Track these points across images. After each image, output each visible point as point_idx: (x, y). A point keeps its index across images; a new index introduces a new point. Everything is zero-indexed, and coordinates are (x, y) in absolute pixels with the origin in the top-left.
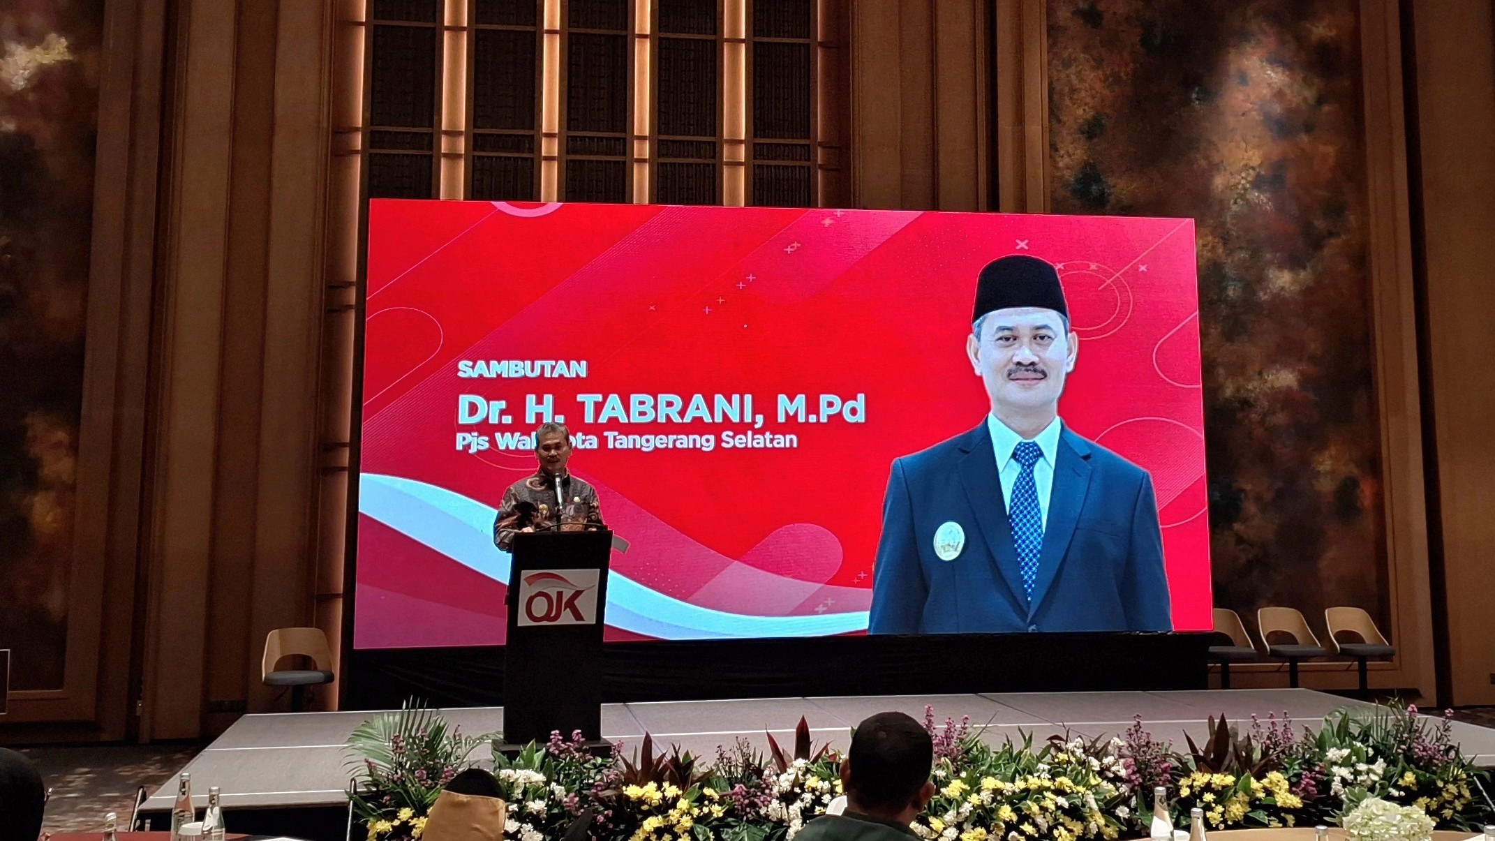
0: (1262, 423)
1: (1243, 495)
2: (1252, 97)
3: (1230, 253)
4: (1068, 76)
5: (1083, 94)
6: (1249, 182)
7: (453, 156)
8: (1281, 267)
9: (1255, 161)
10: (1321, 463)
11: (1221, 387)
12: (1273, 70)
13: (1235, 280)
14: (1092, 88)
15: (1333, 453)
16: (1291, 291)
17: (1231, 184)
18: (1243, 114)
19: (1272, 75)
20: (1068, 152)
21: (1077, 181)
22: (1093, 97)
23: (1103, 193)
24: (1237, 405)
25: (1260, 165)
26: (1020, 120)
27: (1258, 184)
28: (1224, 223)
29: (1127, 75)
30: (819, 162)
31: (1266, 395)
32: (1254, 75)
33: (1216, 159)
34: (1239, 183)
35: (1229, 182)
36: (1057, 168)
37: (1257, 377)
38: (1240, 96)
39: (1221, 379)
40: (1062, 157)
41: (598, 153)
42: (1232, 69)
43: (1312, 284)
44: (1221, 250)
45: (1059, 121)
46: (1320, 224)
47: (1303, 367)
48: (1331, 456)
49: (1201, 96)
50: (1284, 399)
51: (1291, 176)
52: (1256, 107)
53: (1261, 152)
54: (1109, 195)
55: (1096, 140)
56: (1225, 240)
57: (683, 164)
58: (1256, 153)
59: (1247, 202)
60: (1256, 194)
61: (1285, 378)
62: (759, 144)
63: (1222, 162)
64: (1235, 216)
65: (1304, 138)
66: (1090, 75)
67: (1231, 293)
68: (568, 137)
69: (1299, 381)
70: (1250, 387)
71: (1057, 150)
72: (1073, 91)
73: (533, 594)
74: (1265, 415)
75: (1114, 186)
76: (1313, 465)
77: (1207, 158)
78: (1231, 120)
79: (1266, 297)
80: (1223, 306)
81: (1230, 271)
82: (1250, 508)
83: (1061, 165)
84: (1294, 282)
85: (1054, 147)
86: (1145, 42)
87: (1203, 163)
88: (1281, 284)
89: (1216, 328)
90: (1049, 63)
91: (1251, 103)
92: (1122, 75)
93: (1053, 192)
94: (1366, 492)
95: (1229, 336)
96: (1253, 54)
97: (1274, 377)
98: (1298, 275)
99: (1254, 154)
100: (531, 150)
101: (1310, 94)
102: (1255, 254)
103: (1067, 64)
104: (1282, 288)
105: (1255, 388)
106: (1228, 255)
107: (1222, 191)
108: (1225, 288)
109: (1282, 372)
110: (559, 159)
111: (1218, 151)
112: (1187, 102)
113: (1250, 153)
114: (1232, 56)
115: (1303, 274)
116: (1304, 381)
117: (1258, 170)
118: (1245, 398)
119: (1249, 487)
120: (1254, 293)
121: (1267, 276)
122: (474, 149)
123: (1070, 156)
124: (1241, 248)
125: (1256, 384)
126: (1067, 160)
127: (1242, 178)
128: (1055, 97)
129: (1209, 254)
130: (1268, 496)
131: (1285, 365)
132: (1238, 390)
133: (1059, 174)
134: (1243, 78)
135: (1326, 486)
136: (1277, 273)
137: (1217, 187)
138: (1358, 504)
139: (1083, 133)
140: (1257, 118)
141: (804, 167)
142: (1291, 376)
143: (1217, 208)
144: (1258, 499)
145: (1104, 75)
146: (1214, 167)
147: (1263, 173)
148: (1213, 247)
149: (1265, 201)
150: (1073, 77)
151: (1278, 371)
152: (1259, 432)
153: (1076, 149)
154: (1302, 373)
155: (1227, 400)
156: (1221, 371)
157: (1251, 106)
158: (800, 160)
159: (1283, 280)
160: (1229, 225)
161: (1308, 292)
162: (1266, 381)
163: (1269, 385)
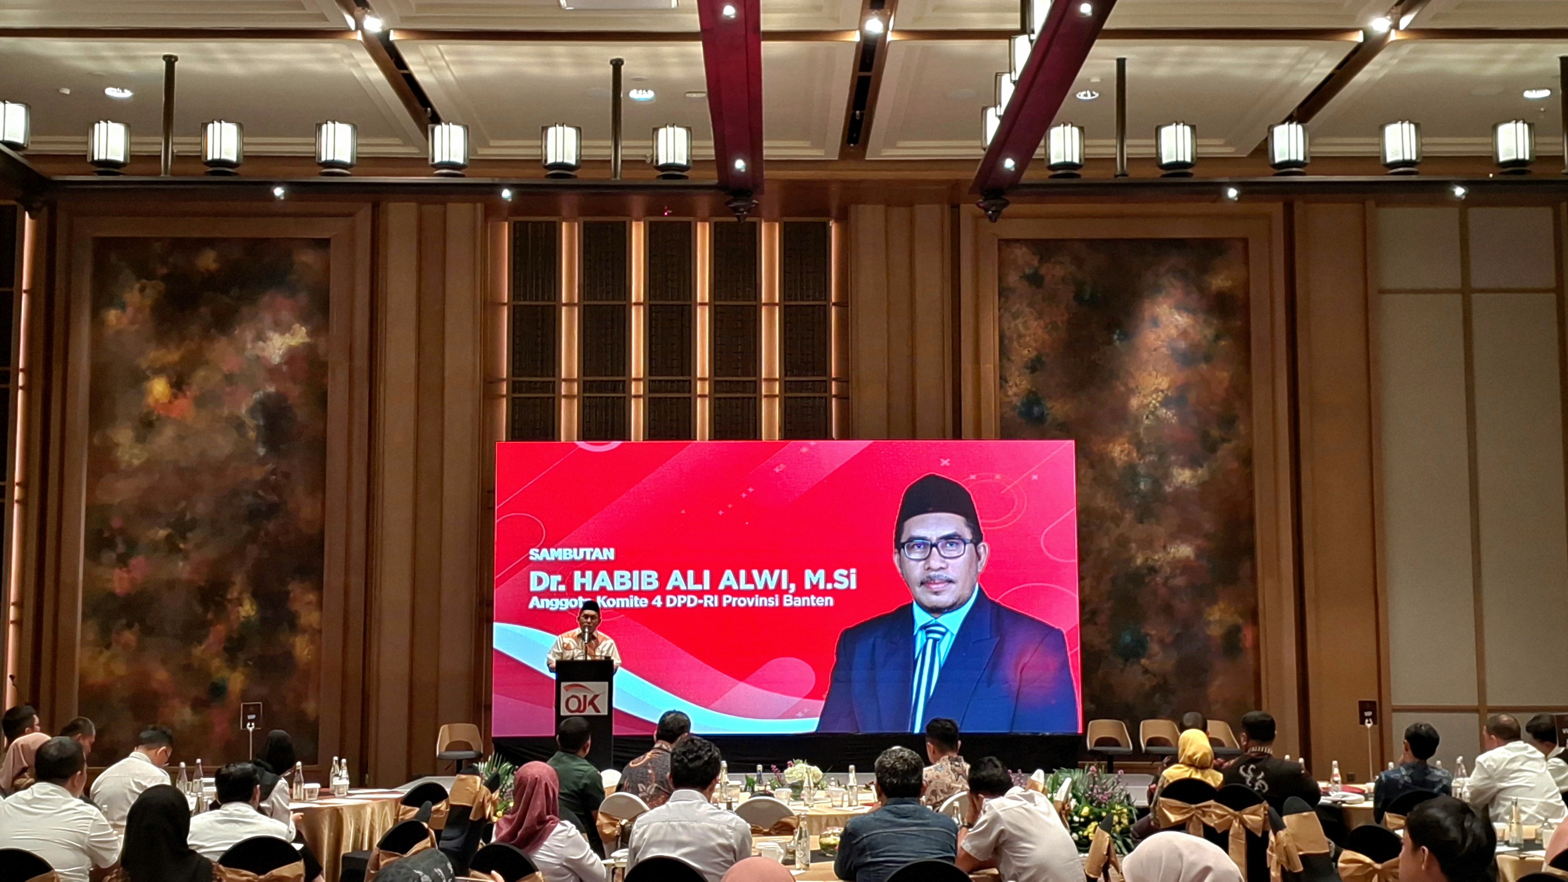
0: (1165, 584)
1: (1148, 638)
2: (1163, 336)
3: (1142, 456)
4: (1015, 325)
5: (1028, 338)
6: (1158, 402)
7: (569, 397)
8: (1183, 466)
9: (1164, 386)
10: (1211, 615)
11: (1133, 557)
12: (1180, 315)
13: (1145, 477)
14: (1035, 334)
15: (1222, 606)
16: (1190, 484)
17: (1144, 404)
18: (1155, 350)
19: (1179, 318)
20: (1015, 383)
21: (1023, 404)
22: (1036, 341)
23: (1043, 413)
24: (1145, 571)
25: (1168, 389)
26: (977, 360)
27: (1165, 403)
28: (1138, 435)
29: (1062, 322)
30: (834, 393)
31: (1168, 563)
32: (1164, 319)
33: (1132, 385)
34: (1150, 403)
35: (1142, 402)
36: (1008, 396)
37: (1162, 549)
38: (1152, 336)
39: (1133, 552)
40: (1010, 387)
41: (671, 392)
42: (1147, 314)
43: (1207, 478)
44: (1134, 455)
45: (1009, 359)
46: (1215, 433)
47: (1199, 542)
48: (1220, 610)
49: (1122, 337)
50: (1184, 566)
51: (1192, 396)
52: (1165, 344)
53: (1169, 378)
55: (1037, 373)
56: (1139, 445)
57: (733, 398)
58: (1165, 379)
59: (1157, 417)
60: (1164, 411)
61: (1184, 551)
62: (789, 381)
63: (1137, 387)
64: (1147, 428)
65: (1204, 366)
66: (1034, 324)
67: (1142, 486)
68: (650, 380)
69: (1195, 553)
70: (1156, 557)
71: (1007, 382)
72: (1020, 336)
73: (569, 696)
74: (1168, 578)
75: (1052, 408)
76: (1205, 616)
77: (1126, 385)
78: (1145, 355)
79: (1170, 489)
80: (1135, 497)
81: (1142, 470)
82: (1154, 647)
83: (1010, 393)
84: (1193, 477)
85: (1003, 380)
86: (1078, 297)
87: (1122, 389)
88: (1183, 480)
89: (1129, 514)
90: (1000, 317)
91: (1162, 341)
92: (1059, 322)
93: (1004, 414)
94: (1247, 636)
95: (1140, 519)
96: (1164, 303)
97: (1175, 549)
98: (1196, 472)
99: (1163, 380)
101: (1209, 332)
102: (1162, 455)
103: (1015, 316)
104: (1184, 482)
105: (1160, 558)
106: (1140, 458)
107: (1137, 410)
108: (1138, 484)
109: (1182, 546)
110: (644, 396)
111: (1134, 378)
112: (1110, 342)
113: (1160, 380)
114: (1147, 305)
115: (1200, 471)
116: (1200, 553)
117: (1166, 392)
118: (1152, 566)
119: (1153, 632)
120: (1160, 486)
121: (1172, 473)
122: (584, 392)
123: (1016, 385)
124: (1150, 453)
125: (1161, 555)
126: (1015, 389)
127: (1153, 399)
128: (1006, 342)
129: (1126, 458)
130: (1169, 639)
131: (1184, 541)
132: (1147, 559)
134: (1155, 322)
135: (1215, 631)
136: (1180, 471)
137: (1133, 407)
138: (1241, 645)
139: (1027, 368)
140: (1166, 352)
141: (822, 398)
142: (1189, 549)
143: (1131, 423)
144: (1161, 641)
145: (1045, 323)
146: (1131, 392)
147: (1170, 394)
148: (1128, 452)
149: (1171, 416)
150: (1020, 326)
151: (1178, 545)
152: (1162, 591)
153: (1021, 380)
154: (1198, 547)
155: (1138, 568)
156: (1133, 545)
157: (1162, 343)
158: (820, 392)
159: (1184, 476)
160: (1142, 436)
161: (1203, 485)
162: (1169, 553)
163: (1171, 556)
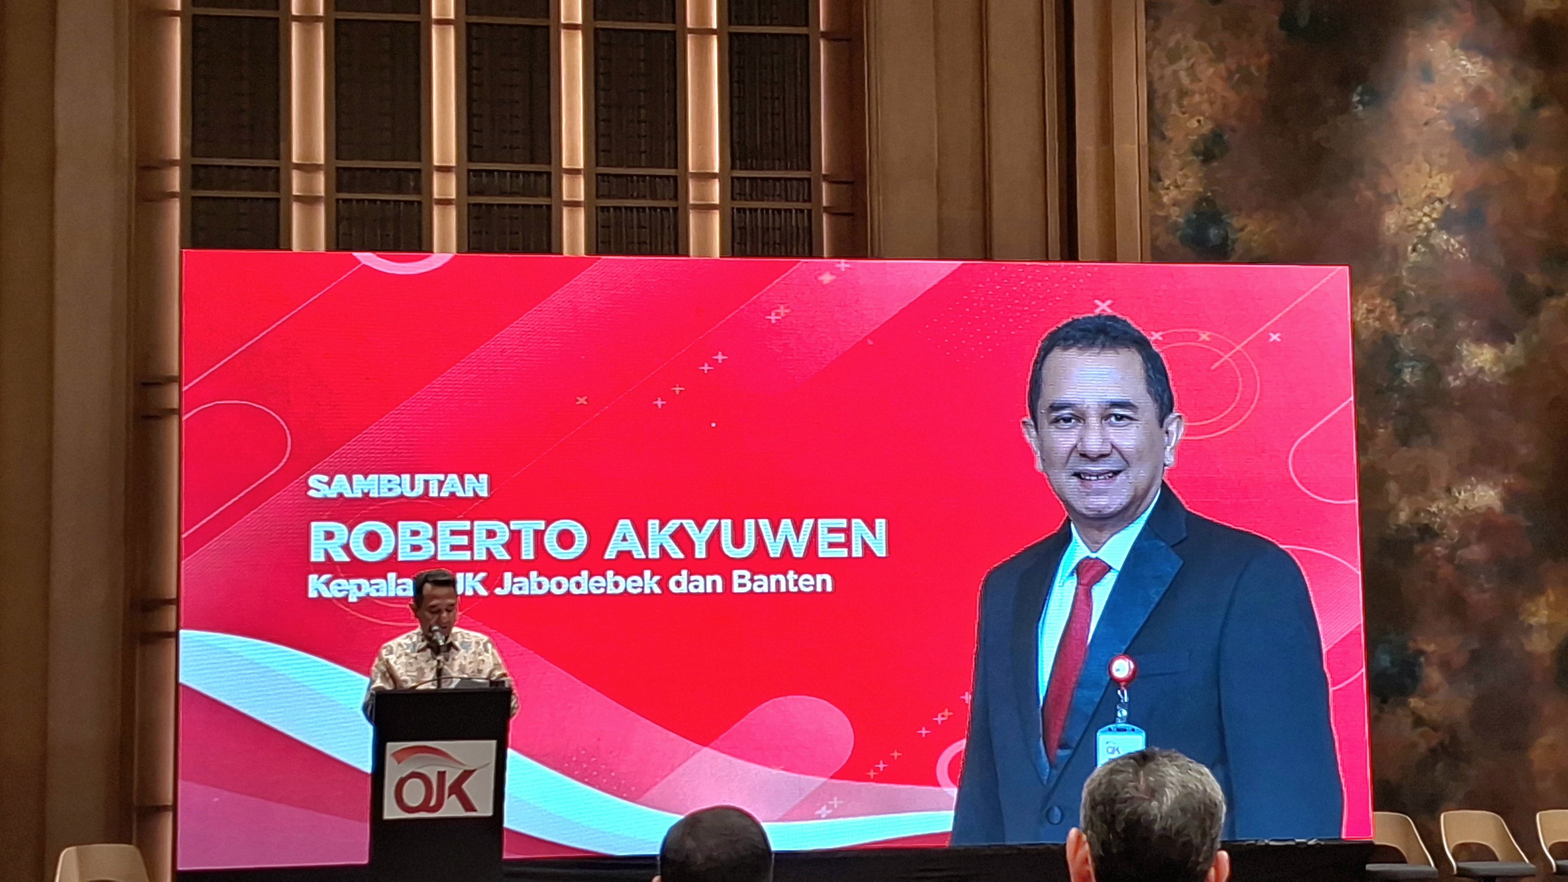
0: (1450, 558)
1: (1422, 659)
2: (1440, 98)
3: (1407, 321)
4: (1175, 72)
5: (1197, 98)
6: (1434, 220)
7: (309, 200)
8: (1479, 340)
9: (1444, 190)
10: (1534, 615)
11: (1393, 509)
12: (1469, 59)
13: (1411, 359)
14: (1209, 90)
15: (1552, 598)
16: (1493, 374)
17: (1409, 223)
18: (1426, 124)
19: (1469, 66)
20: (1176, 181)
21: (1188, 221)
22: (1212, 103)
23: (1226, 238)
24: (1415, 534)
25: (1450, 196)
26: (1106, 135)
27: (1446, 222)
28: (1398, 280)
29: (1259, 69)
30: (825, 203)
31: (1456, 518)
32: (1442, 67)
33: (1387, 189)
34: (1420, 222)
35: (1405, 221)
36: (1162, 206)
37: (1444, 494)
38: (1422, 98)
39: (1392, 499)
40: (1168, 189)
41: (512, 194)
42: (1411, 58)
43: (1522, 362)
44: (1393, 318)
45: (1163, 137)
46: (1534, 278)
47: (1510, 479)
48: (1549, 605)
49: (1367, 98)
50: (1483, 525)
51: (1493, 212)
52: (1445, 113)
53: (1452, 177)
54: (1234, 242)
55: (1215, 164)
56: (1400, 301)
57: (631, 209)
58: (1445, 179)
59: (1431, 247)
60: (1445, 237)
61: (1484, 496)
62: (738, 178)
63: (1396, 192)
64: (1415, 268)
65: (1513, 156)
66: (1207, 71)
67: (1407, 377)
68: (469, 171)
69: (1503, 500)
70: (1434, 509)
71: (1159, 179)
72: (1183, 93)
73: (404, 775)
74: (1454, 548)
75: (1242, 230)
76: (1521, 618)
77: (1375, 187)
78: (1409, 134)
79: (1458, 382)
80: (1396, 396)
81: (1405, 346)
82: (1434, 676)
83: (1165, 199)
84: (1497, 360)
85: (1155, 175)
86: (1287, 22)
87: (1369, 194)
88: (1480, 364)
89: (1386, 428)
90: (1149, 56)
91: (1438, 108)
92: (1253, 69)
93: (1154, 239)
95: (1404, 438)
96: (1441, 37)
97: (1468, 494)
98: (1503, 351)
99: (1441, 180)
100: (418, 190)
101: (1522, 93)
102: (1442, 320)
103: (1173, 56)
104: (1481, 370)
105: (1440, 510)
106: (1404, 324)
107: (1397, 234)
108: (1400, 371)
109: (1479, 487)
110: (458, 202)
111: (1389, 175)
112: (1345, 108)
113: (1436, 179)
114: (1411, 39)
115: (1510, 349)
116: (1511, 498)
117: (1447, 203)
118: (1427, 525)
119: (1431, 648)
120: (1439, 377)
121: (1460, 353)
122: (338, 190)
123: (1177, 187)
124: (1421, 314)
125: (1442, 505)
126: (1174, 192)
127: (1425, 215)
128: (1158, 104)
129: (1377, 324)
130: (1460, 660)
131: (1483, 478)
132: (1417, 513)
133: (1161, 213)
134: (1427, 73)
135: (1541, 645)
136: (1473, 348)
137: (1389, 228)
139: (1197, 154)
140: (1447, 128)
141: (802, 211)
142: (1492, 493)
143: (1387, 258)
144: (1445, 665)
145: (1228, 70)
146: (1386, 200)
147: (1454, 207)
148: (1383, 313)
149: (1457, 246)
150: (1183, 74)
151: (1474, 486)
152: (1445, 571)
153: (1186, 176)
154: (1508, 489)
155: (1399, 528)
156: (1393, 487)
157: (1438, 111)
158: (798, 200)
159: (1482, 358)
160: (1405, 283)
161: (1515, 374)
162: (1457, 500)
163: (1460, 506)
